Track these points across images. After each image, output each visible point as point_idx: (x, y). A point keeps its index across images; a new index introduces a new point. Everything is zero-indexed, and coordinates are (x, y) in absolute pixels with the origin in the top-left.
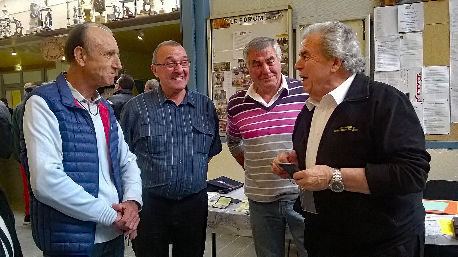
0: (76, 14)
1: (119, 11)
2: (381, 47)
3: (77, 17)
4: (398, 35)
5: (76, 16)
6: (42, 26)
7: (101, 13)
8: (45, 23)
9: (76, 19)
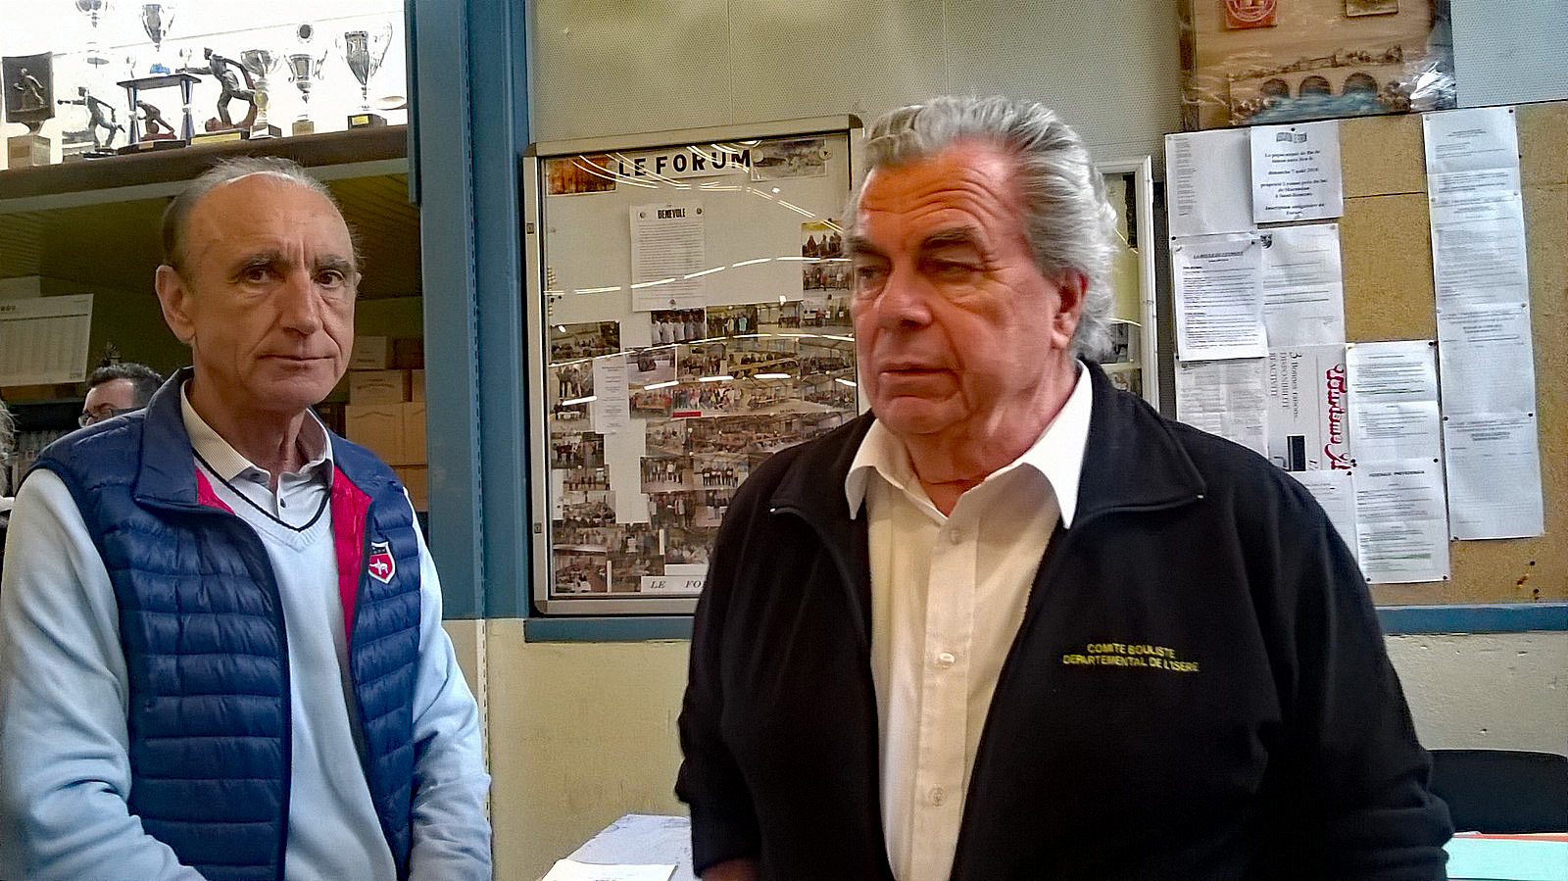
1: (113, 120)
2: (1195, 276)
4: (1252, 233)
7: (34, 127)
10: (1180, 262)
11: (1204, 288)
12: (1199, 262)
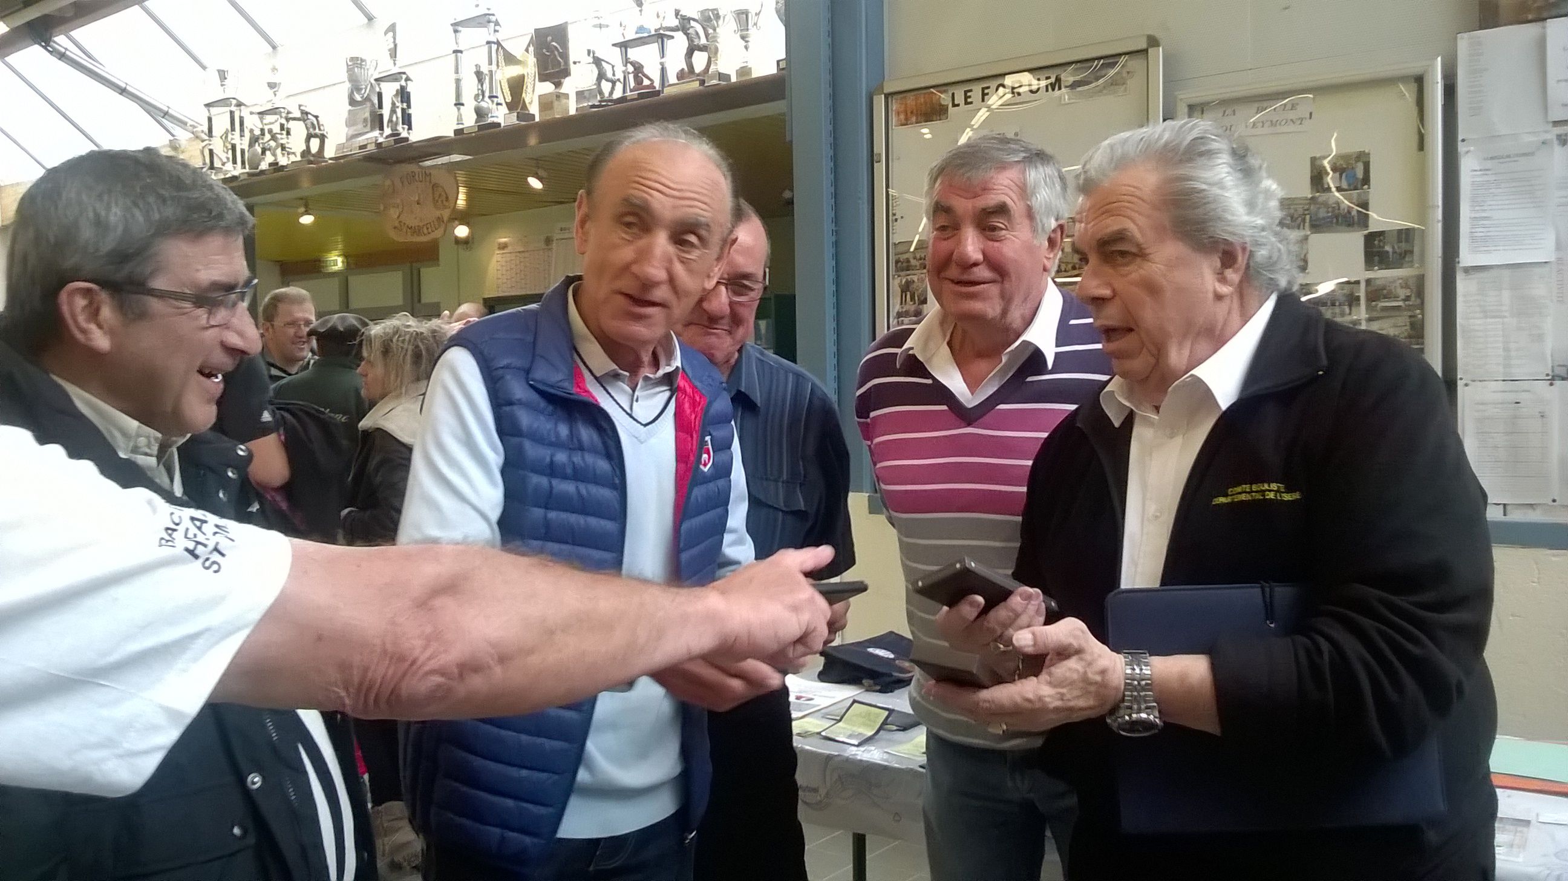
0: (482, 91)
1: (614, 75)
2: (1486, 178)
3: (486, 99)
4: (1546, 132)
6: (381, 128)
8: (390, 121)
9: (483, 104)
10: (1469, 166)
11: (1491, 191)
12: (1489, 164)
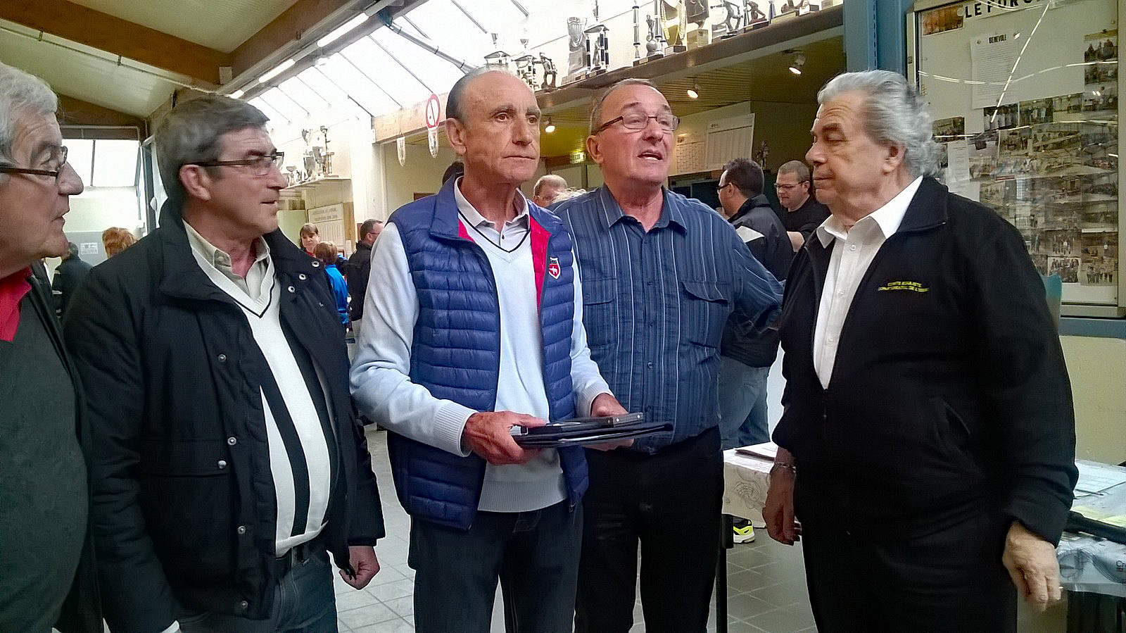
0: (652, 34)
1: (739, 13)
3: (654, 39)
5: (651, 37)
6: (589, 65)
7: (700, 24)
8: (594, 59)
9: (653, 43)
